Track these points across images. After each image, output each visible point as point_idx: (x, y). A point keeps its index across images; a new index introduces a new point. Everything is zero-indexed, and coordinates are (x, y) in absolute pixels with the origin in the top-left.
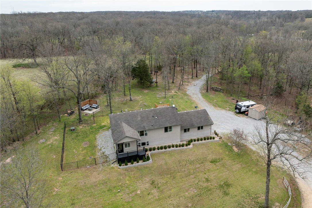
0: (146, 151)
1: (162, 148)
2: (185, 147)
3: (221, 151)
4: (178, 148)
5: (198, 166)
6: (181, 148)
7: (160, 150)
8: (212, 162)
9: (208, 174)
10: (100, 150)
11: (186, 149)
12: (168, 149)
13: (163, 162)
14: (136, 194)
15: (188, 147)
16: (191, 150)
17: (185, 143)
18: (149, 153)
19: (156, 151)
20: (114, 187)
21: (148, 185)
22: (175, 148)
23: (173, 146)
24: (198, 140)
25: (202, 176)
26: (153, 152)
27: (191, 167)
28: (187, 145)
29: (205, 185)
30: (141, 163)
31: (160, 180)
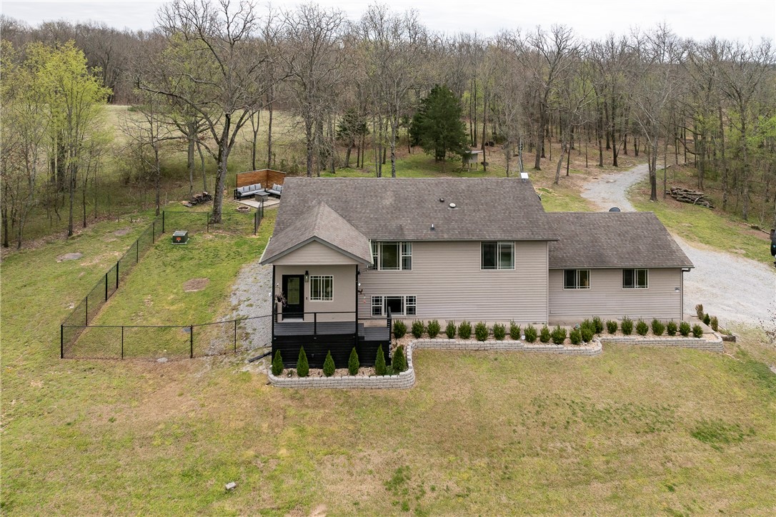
0: (399, 332)
1: (465, 333)
2: (567, 347)
4: (538, 345)
5: (631, 441)
6: (551, 346)
7: (457, 341)
8: (698, 434)
9: (683, 490)
12: (491, 342)
15: (583, 347)
17: (568, 328)
19: (442, 340)
21: (370, 488)
22: (521, 343)
23: (515, 334)
24: (627, 329)
26: (426, 340)
27: (594, 439)
28: (575, 341)
30: (366, 375)
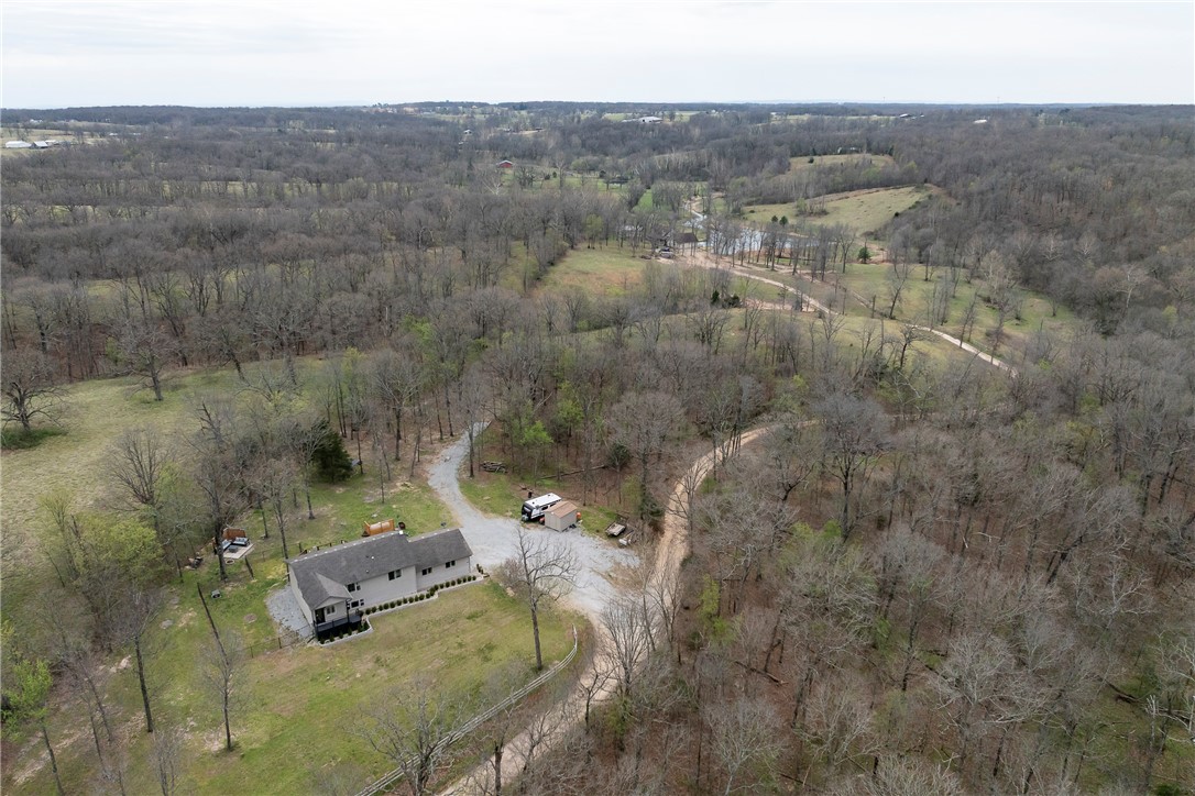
0: (361, 614)
1: (386, 607)
2: (426, 600)
3: (486, 598)
4: (415, 603)
5: (447, 626)
6: (420, 602)
7: (384, 611)
8: (469, 618)
9: (461, 636)
10: (281, 624)
11: (428, 603)
12: (397, 607)
13: (391, 629)
14: (356, 679)
15: (431, 598)
16: (435, 603)
17: (425, 593)
18: (366, 618)
19: (378, 612)
20: (320, 675)
21: (370, 665)
22: (408, 604)
23: (405, 602)
24: (448, 585)
25: (453, 641)
26: (372, 615)
27: (436, 630)
28: (428, 597)
29: (457, 652)
30: (355, 634)
31: (387, 656)
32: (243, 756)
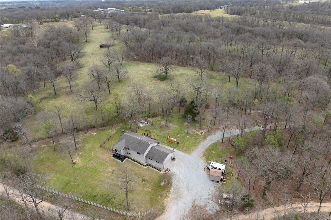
3: (155, 179)
7: (132, 161)
8: (143, 180)
11: (142, 167)
13: (126, 166)
14: (105, 171)
16: (143, 169)
18: (126, 159)
20: (104, 163)
22: (138, 164)
24: (152, 167)
28: (144, 166)
30: (119, 161)
31: (116, 172)
32: (72, 167)
